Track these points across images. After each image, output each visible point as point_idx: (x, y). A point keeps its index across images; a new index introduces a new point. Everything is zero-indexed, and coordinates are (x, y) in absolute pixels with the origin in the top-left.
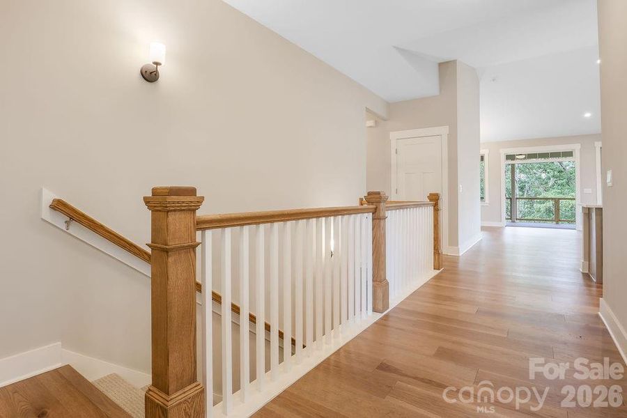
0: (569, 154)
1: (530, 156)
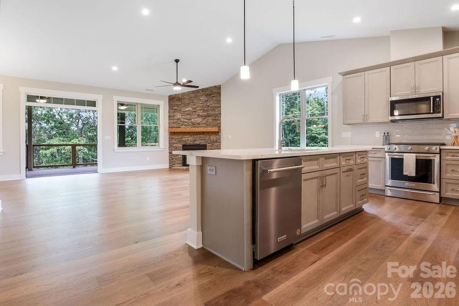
0: (93, 103)
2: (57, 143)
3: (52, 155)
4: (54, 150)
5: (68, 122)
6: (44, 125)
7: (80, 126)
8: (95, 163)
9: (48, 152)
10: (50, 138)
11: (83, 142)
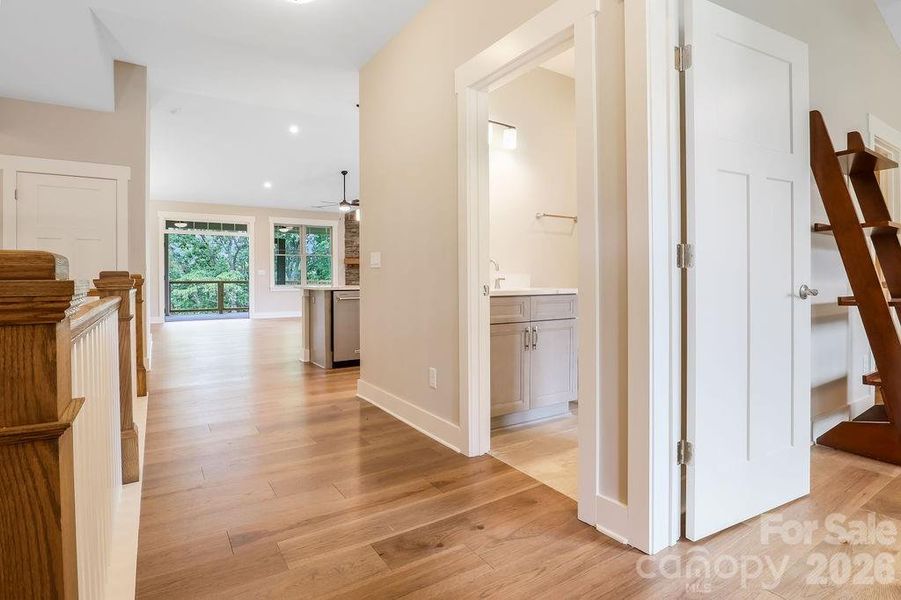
0: (243, 228)
1: (190, 225)
2: (198, 279)
3: (190, 297)
4: (193, 289)
5: (215, 245)
6: (178, 250)
7: (233, 251)
8: (246, 309)
9: (185, 293)
10: (186, 271)
11: (234, 278)
